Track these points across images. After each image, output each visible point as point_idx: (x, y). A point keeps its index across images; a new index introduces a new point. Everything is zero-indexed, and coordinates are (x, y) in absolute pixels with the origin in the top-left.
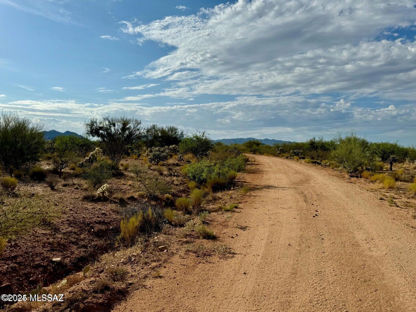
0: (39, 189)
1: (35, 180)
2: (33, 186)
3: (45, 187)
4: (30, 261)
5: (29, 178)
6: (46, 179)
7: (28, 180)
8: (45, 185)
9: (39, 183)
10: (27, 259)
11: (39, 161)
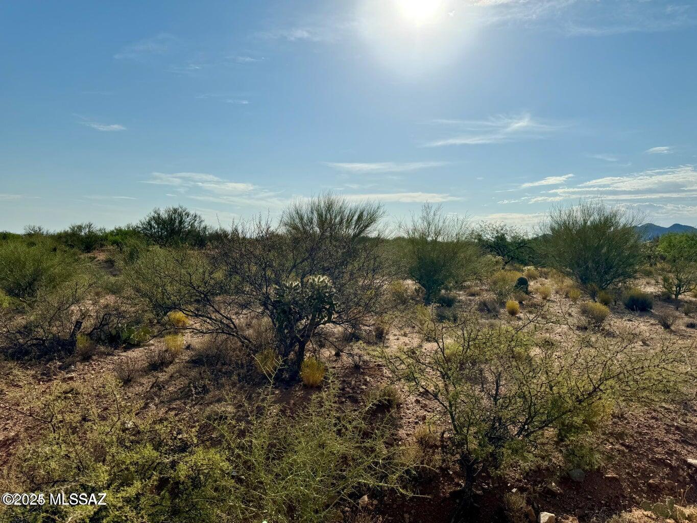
0: (643, 326)
1: (633, 310)
2: (631, 321)
3: (652, 324)
4: (646, 450)
5: (623, 307)
6: (652, 311)
7: (621, 310)
8: (652, 322)
9: (640, 316)
10: (641, 444)
11: (635, 278)
